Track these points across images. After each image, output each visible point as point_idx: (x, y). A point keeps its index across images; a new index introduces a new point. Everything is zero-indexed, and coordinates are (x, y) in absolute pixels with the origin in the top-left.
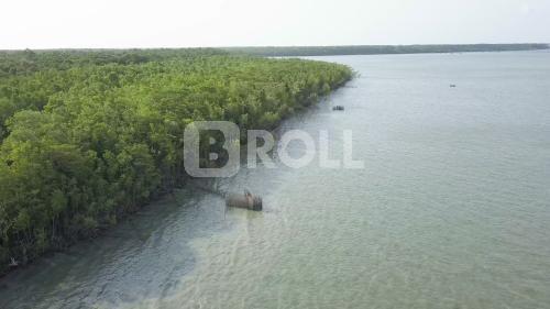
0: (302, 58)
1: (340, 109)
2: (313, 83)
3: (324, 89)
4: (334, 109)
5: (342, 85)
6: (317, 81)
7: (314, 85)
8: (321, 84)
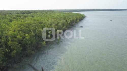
0: (72, 12)
1: (82, 27)
2: (74, 19)
3: (77, 21)
4: (80, 27)
5: (83, 19)
6: (75, 19)
7: (75, 20)
8: (77, 19)
